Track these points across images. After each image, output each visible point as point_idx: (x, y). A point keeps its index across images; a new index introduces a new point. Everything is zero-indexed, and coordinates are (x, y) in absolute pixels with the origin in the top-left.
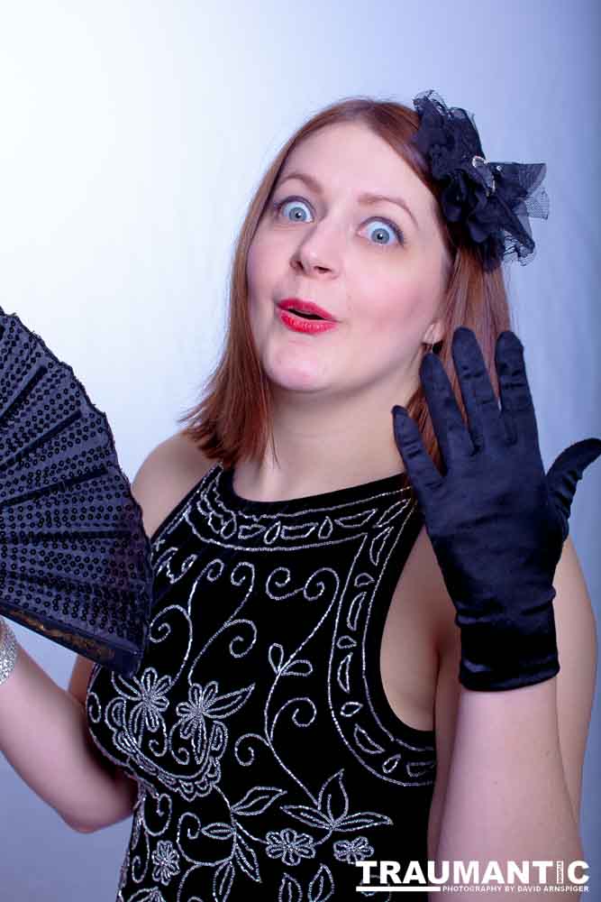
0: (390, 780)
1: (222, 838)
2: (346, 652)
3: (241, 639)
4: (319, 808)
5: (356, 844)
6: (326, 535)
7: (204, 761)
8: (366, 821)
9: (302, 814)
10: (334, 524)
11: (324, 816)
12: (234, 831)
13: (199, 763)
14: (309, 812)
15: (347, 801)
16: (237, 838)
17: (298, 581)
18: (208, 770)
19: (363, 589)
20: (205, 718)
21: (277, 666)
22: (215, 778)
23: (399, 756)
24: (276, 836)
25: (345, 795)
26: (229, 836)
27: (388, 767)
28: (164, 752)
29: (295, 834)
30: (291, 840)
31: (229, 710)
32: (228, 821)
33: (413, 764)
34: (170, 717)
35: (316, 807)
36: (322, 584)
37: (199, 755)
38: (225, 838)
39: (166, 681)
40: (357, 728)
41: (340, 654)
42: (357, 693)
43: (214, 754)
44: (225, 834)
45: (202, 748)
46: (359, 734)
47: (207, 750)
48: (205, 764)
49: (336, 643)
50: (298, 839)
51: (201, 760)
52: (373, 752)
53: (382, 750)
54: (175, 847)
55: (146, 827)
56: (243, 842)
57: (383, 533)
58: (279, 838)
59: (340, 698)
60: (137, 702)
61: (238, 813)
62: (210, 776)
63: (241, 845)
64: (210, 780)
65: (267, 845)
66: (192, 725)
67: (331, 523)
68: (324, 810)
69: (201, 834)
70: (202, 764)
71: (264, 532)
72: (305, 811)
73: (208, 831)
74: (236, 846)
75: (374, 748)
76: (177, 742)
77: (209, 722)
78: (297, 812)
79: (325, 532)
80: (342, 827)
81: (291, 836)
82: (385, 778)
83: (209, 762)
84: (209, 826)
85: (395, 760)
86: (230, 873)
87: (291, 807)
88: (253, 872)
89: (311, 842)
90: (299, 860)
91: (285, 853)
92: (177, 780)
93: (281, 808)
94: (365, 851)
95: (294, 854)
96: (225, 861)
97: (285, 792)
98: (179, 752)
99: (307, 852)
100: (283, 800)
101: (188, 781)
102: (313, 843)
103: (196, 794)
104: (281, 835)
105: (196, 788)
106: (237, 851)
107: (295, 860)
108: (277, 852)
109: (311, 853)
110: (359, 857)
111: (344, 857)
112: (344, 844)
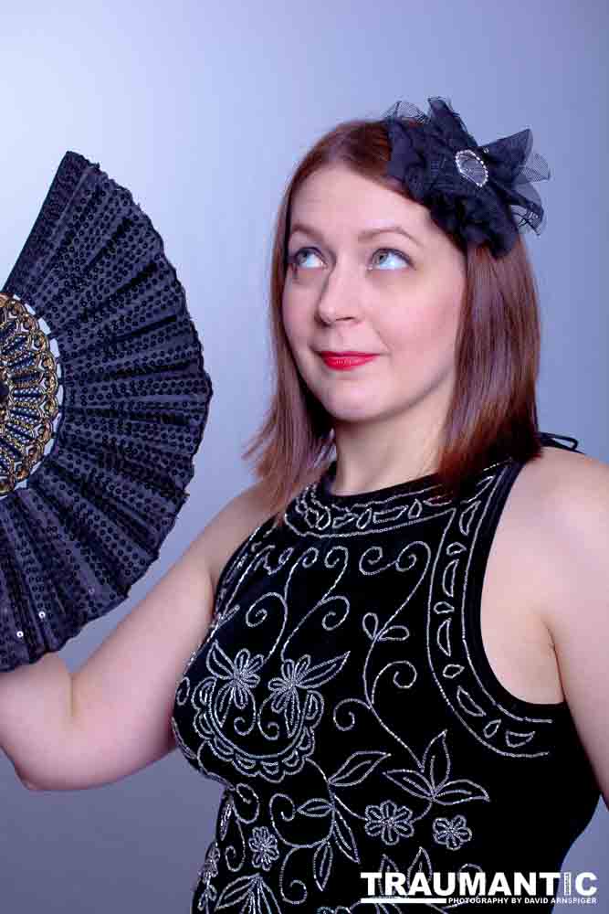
0: (490, 747)
1: (321, 816)
2: (444, 617)
3: (334, 614)
4: (422, 772)
5: (454, 824)
6: (416, 514)
7: (297, 732)
8: (464, 792)
9: (404, 779)
10: (424, 505)
11: (427, 782)
12: (332, 807)
13: (290, 735)
14: (412, 776)
16: (336, 813)
17: (389, 556)
18: (300, 743)
19: (455, 557)
20: (298, 689)
21: (371, 632)
22: (309, 750)
23: (500, 721)
24: (375, 810)
25: (448, 756)
26: (327, 812)
27: (489, 731)
28: (250, 730)
29: (395, 806)
30: (391, 814)
31: (324, 678)
32: (327, 797)
33: (512, 734)
34: (261, 692)
35: (419, 770)
36: (414, 556)
37: (291, 728)
38: (324, 815)
39: (259, 659)
40: (460, 690)
41: (437, 620)
42: (458, 656)
43: (308, 724)
44: (322, 811)
45: (295, 719)
46: (462, 696)
47: (300, 720)
48: (297, 736)
49: (432, 607)
50: (397, 813)
51: (293, 733)
52: (475, 715)
53: (483, 713)
54: (272, 831)
55: (237, 815)
56: (341, 818)
57: (471, 507)
58: (379, 814)
59: (440, 660)
60: (228, 681)
61: (337, 785)
62: (302, 749)
63: (340, 823)
64: (301, 753)
65: (365, 822)
66: (284, 698)
67: (420, 504)
68: (427, 774)
69: (297, 814)
70: (294, 737)
71: (357, 519)
72: (406, 774)
73: (304, 810)
74: (334, 822)
75: (476, 711)
76: (268, 716)
77: (302, 693)
78: (399, 777)
79: (415, 512)
80: (442, 799)
81: (391, 808)
82: (485, 743)
83: (302, 733)
84: (304, 805)
85: (496, 724)
86: (328, 855)
87: (395, 771)
88: (351, 853)
89: (409, 817)
90: (398, 839)
91: (384, 829)
92: (258, 761)
93: (384, 773)
94: (464, 834)
95: (392, 830)
96: (323, 841)
97: (389, 755)
98: (269, 727)
99: (405, 829)
100: (386, 765)
101: (272, 760)
102: (412, 819)
103: (285, 773)
104: (381, 809)
105: (283, 767)
106: (335, 829)
107: (395, 840)
108: (377, 830)
109: (409, 831)
110: (458, 841)
111: (443, 840)
112: (444, 822)
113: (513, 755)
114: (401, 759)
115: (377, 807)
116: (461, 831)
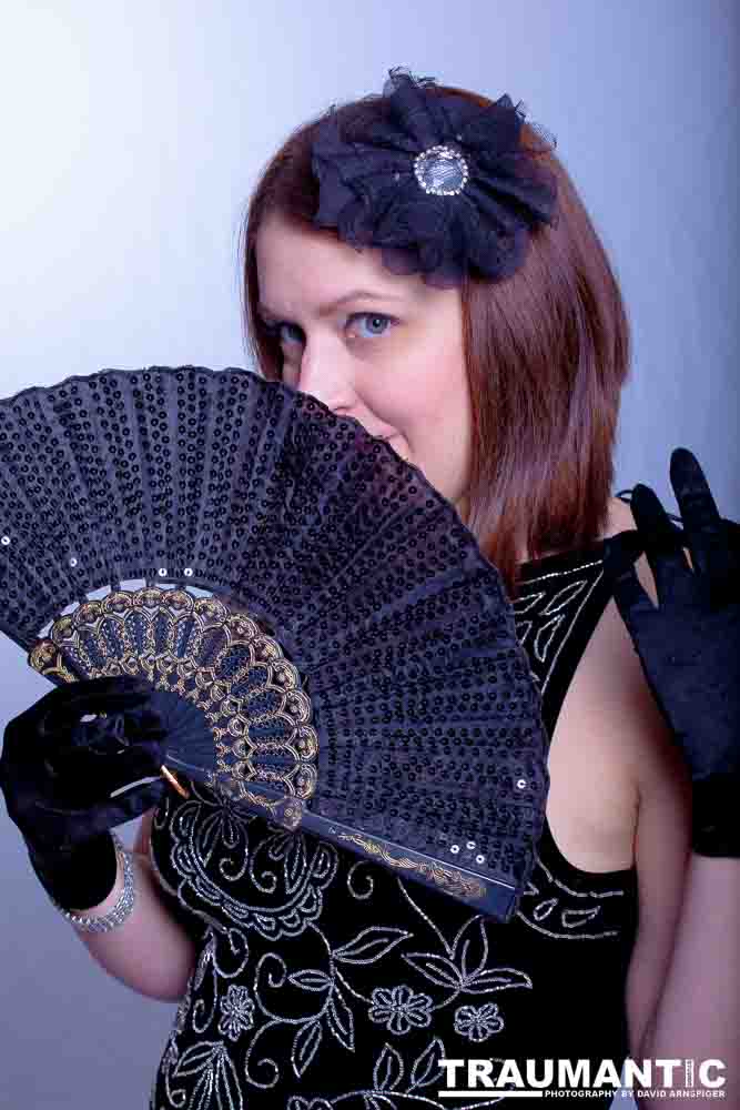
0: (540, 930)
1: (314, 989)
4: (452, 958)
5: (483, 1013)
7: (298, 889)
8: (502, 980)
9: (428, 964)
11: (456, 970)
12: (329, 983)
13: (289, 892)
14: (438, 963)
15: (487, 950)
16: (334, 990)
18: (303, 902)
22: (313, 914)
23: (554, 901)
24: (385, 994)
25: (486, 942)
26: (324, 987)
27: (541, 913)
28: (240, 875)
29: (411, 993)
30: (404, 1001)
32: (327, 970)
33: (570, 912)
34: (257, 831)
35: (448, 956)
37: (292, 883)
38: (319, 990)
43: (316, 882)
44: (319, 985)
45: (298, 873)
47: (305, 877)
48: (298, 895)
50: (412, 1001)
51: (294, 888)
52: (525, 893)
53: (536, 891)
54: (251, 995)
55: (215, 965)
56: (340, 997)
57: (553, 621)
58: (389, 997)
61: (344, 960)
62: (303, 910)
63: (337, 1002)
64: (302, 915)
65: (371, 1006)
66: (287, 844)
68: (457, 962)
69: (287, 981)
70: (294, 894)
72: (431, 960)
73: (297, 979)
74: (329, 1000)
75: (527, 889)
76: (263, 863)
77: (311, 842)
78: (421, 962)
80: (472, 987)
81: (406, 994)
82: (534, 926)
83: (306, 891)
84: (299, 973)
85: (550, 905)
86: (316, 1036)
87: (416, 954)
88: (346, 1038)
89: (428, 1005)
90: (409, 1028)
91: (393, 1017)
92: (251, 912)
93: (403, 956)
94: (493, 1024)
95: (403, 1020)
96: (313, 1019)
97: (411, 935)
98: (263, 876)
99: (420, 1019)
100: (406, 946)
101: (268, 915)
102: (431, 1007)
103: (282, 932)
104: (393, 994)
105: (280, 925)
106: (329, 1007)
107: (404, 1028)
108: (383, 1016)
109: (425, 1020)
110: (484, 1031)
111: (466, 1029)
112: (470, 1011)
113: (569, 937)
114: (425, 941)
115: (387, 991)
116: (491, 1020)
